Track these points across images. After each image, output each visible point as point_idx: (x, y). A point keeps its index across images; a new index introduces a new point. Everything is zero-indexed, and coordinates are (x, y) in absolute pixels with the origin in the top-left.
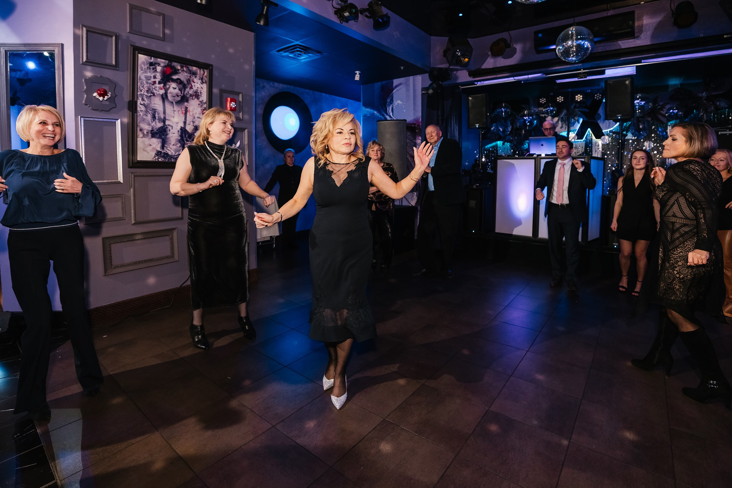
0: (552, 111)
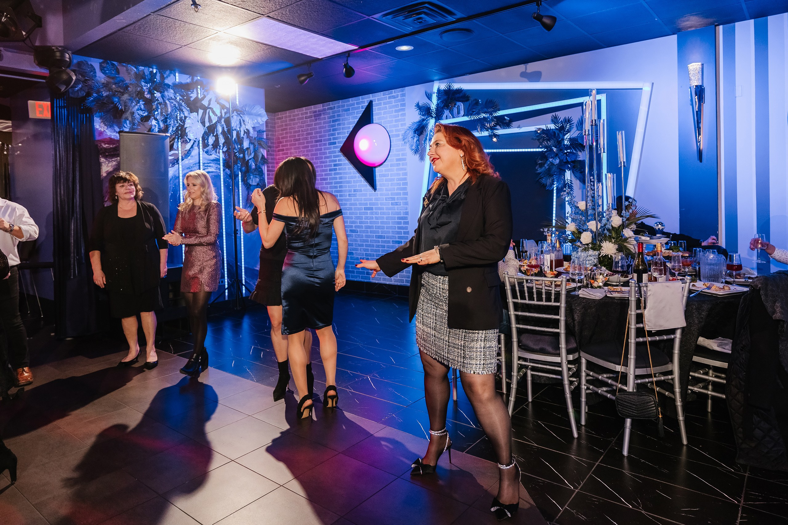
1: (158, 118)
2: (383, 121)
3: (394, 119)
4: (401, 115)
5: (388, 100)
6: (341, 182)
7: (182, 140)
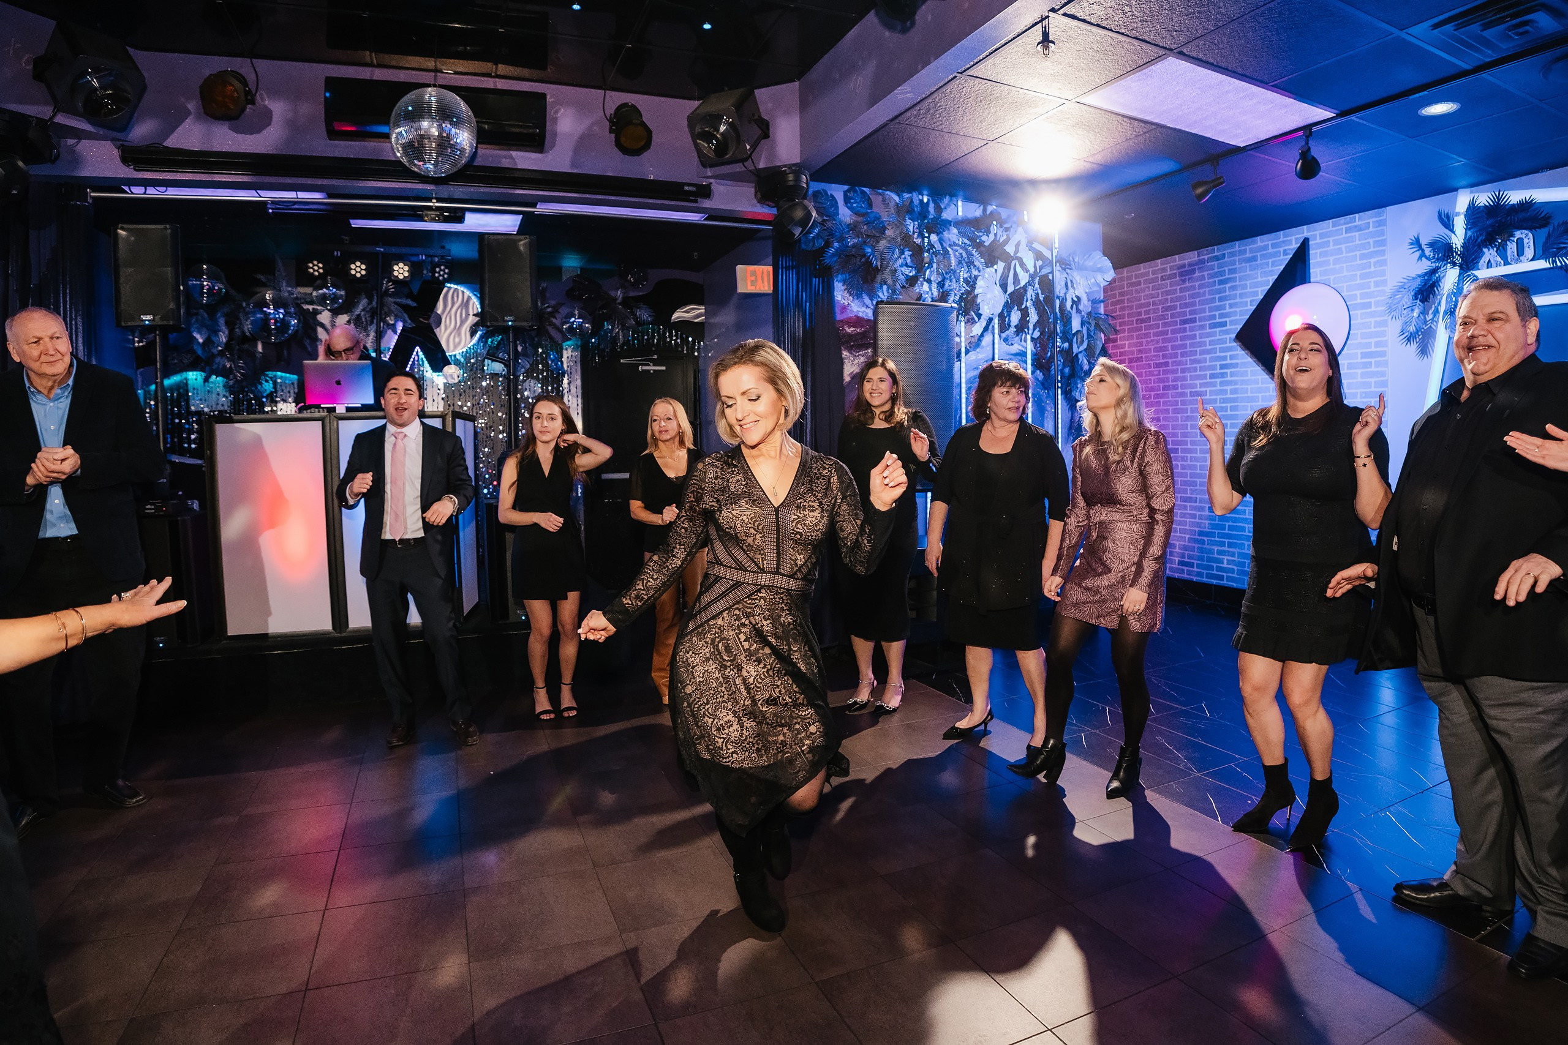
0: (334, 299)
1: (932, 279)
2: (1332, 277)
3: (1358, 273)
4: (1376, 263)
5: (1344, 235)
6: (1235, 400)
7: (966, 317)
